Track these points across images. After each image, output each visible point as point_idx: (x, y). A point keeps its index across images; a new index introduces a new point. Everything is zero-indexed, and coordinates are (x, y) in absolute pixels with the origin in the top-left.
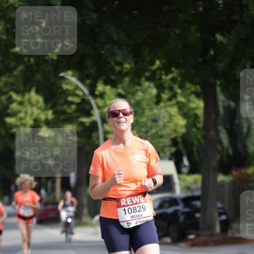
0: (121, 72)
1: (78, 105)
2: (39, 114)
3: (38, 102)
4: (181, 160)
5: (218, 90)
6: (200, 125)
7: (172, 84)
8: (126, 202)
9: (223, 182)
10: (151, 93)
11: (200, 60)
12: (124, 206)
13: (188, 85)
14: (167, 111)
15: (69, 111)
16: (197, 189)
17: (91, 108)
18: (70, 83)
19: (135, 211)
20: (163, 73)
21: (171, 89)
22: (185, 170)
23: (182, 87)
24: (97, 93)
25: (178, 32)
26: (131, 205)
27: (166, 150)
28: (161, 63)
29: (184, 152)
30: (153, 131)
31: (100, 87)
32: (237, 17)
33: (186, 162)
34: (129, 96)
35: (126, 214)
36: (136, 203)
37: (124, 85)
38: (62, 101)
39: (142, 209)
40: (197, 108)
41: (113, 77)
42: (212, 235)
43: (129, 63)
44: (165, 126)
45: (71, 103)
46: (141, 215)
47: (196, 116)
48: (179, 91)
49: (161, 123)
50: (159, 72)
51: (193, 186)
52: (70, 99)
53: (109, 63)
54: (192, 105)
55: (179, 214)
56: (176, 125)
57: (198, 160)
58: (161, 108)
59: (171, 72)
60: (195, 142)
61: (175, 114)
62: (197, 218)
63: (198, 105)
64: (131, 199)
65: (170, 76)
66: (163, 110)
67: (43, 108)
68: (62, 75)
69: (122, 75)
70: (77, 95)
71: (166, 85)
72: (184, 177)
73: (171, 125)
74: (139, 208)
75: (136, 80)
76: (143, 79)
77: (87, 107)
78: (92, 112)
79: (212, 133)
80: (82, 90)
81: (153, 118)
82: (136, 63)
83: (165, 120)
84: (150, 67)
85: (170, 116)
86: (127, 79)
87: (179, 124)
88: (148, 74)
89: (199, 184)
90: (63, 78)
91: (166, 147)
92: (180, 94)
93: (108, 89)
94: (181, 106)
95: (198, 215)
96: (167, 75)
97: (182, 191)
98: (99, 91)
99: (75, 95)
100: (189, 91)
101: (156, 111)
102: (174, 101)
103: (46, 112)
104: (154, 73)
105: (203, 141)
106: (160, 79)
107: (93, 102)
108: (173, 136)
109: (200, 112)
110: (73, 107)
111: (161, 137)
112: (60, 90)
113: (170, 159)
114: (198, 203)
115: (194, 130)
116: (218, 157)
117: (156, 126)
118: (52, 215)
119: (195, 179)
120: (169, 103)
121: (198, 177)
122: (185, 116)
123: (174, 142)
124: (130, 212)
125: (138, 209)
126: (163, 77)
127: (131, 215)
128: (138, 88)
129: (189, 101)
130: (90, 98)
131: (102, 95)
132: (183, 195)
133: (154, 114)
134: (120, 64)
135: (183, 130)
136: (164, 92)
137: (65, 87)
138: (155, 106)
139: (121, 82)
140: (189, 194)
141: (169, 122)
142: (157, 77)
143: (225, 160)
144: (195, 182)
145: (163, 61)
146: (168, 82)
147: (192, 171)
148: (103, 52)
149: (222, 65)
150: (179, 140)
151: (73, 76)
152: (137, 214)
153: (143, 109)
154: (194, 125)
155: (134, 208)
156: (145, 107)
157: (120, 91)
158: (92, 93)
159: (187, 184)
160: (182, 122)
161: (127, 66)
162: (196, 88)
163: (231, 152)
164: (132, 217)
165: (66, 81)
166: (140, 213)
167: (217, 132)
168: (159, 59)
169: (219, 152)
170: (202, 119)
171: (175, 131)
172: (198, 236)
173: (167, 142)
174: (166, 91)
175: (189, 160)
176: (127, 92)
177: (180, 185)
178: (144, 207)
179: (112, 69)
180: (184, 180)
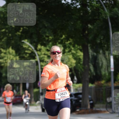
0: (48, 40)
1: (30, 54)
2: (13, 58)
3: (12, 52)
4: (74, 78)
5: (89, 48)
6: (82, 63)
7: (70, 46)
8: (59, 91)
9: (91, 87)
11: (82, 35)
12: (58, 92)
14: (67, 57)
15: (26, 57)
16: (80, 90)
17: (35, 55)
18: (26, 45)
19: (62, 94)
21: (69, 47)
22: (75, 82)
23: (74, 46)
24: (38, 49)
25: (72, 23)
26: (61, 92)
28: (65, 36)
29: (75, 74)
31: (39, 47)
32: (97, 17)
33: (76, 78)
35: (59, 96)
36: (63, 91)
37: (49, 45)
38: (23, 52)
39: (65, 94)
40: (80, 56)
41: (45, 42)
42: (87, 109)
43: (52, 37)
44: (66, 63)
45: (27, 53)
46: (65, 96)
47: (80, 59)
48: (73, 48)
50: (64, 40)
51: (79, 89)
52: (26, 51)
53: (43, 36)
54: (78, 54)
55: (73, 100)
56: (71, 63)
57: (81, 77)
59: (70, 40)
60: (80, 70)
61: (71, 58)
62: (80, 102)
63: (81, 54)
64: (61, 89)
65: (69, 42)
66: (66, 56)
67: (15, 55)
68: (23, 41)
69: (48, 41)
70: (30, 50)
71: (67, 46)
72: (75, 85)
73: (69, 63)
75: (54, 44)
76: (57, 43)
77: (34, 55)
78: (36, 57)
79: (86, 66)
80: (31, 48)
81: (62, 60)
82: (54, 36)
83: (67, 61)
84: (60, 38)
85: (69, 59)
86: (51, 43)
87: (73, 62)
88: (59, 41)
89: (81, 88)
90: (23, 42)
92: (73, 50)
93: (43, 47)
94: (73, 55)
95: (81, 101)
96: (67, 41)
97: (74, 91)
98: (39, 48)
99: (28, 50)
100: (77, 49)
101: (63, 57)
102: (70, 53)
103: (16, 57)
104: (62, 40)
105: (83, 70)
106: (65, 43)
107: (36, 53)
108: (70, 67)
109: (82, 57)
110: (28, 55)
112: (22, 48)
114: (81, 96)
115: (79, 65)
116: (89, 76)
118: (19, 101)
119: (79, 86)
120: (68, 53)
121: (81, 85)
122: (75, 59)
123: (71, 70)
125: (64, 94)
127: (61, 96)
129: (77, 52)
130: (35, 51)
131: (40, 50)
132: (75, 92)
134: (48, 37)
135: (74, 65)
136: (66, 49)
137: (24, 46)
139: (48, 45)
140: (77, 92)
141: (68, 61)
142: (64, 42)
143: (92, 77)
144: (80, 87)
145: (66, 36)
147: (78, 82)
148: (40, 32)
149: (91, 37)
150: (73, 69)
151: (28, 42)
154: (79, 63)
157: (48, 48)
158: (36, 49)
159: (76, 88)
160: (74, 61)
161: (51, 38)
162: (80, 47)
163: (94, 74)
164: (61, 97)
166: (64, 95)
167: (89, 66)
168: (64, 34)
169: (89, 74)
170: (82, 60)
171: (71, 65)
172: (81, 110)
174: (67, 48)
175: (77, 77)
177: (73, 88)
178: (66, 92)
179: (44, 39)
180: (75, 86)
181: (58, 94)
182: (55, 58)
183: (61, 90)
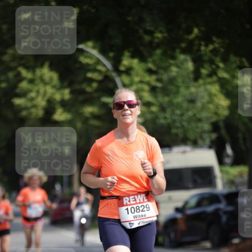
0: (151, 43)
1: (100, 82)
2: (54, 94)
3: (51, 79)
4: (224, 149)
7: (213, 57)
8: (129, 201)
10: (188, 68)
11: (248, 26)
12: (127, 205)
13: (233, 58)
14: (206, 90)
15: (89, 89)
16: (242, 184)
17: (116, 86)
18: (91, 56)
19: (138, 211)
20: (203, 43)
21: (212, 62)
22: (228, 160)
23: (225, 60)
24: (122, 68)
26: (134, 204)
27: (206, 136)
28: (200, 30)
29: (227, 137)
30: (190, 113)
31: (126, 62)
33: (229, 151)
34: (161, 71)
35: (128, 214)
36: (140, 203)
37: (155, 58)
38: (80, 78)
39: (145, 209)
41: (142, 48)
44: (204, 108)
45: (92, 80)
46: (145, 215)
48: (221, 65)
49: (199, 104)
50: (197, 42)
51: (238, 180)
52: (90, 75)
55: (221, 213)
56: (217, 106)
57: (243, 148)
58: (199, 86)
59: (212, 42)
61: (217, 93)
64: (134, 198)
65: (211, 47)
66: (202, 89)
67: (57, 87)
68: (80, 46)
69: (152, 46)
70: (99, 71)
71: (206, 58)
73: (211, 106)
74: (143, 207)
75: (170, 52)
76: (178, 51)
77: (111, 85)
80: (104, 66)
81: (189, 98)
82: (170, 32)
83: (205, 101)
84: (186, 37)
85: (211, 95)
86: (158, 52)
87: (220, 105)
88: (183, 45)
90: (82, 50)
91: (206, 132)
92: (223, 69)
93: (135, 62)
94: (223, 83)
96: (206, 46)
97: (224, 185)
98: (124, 66)
99: (95, 70)
101: (193, 90)
102: (215, 78)
103: (62, 91)
104: (191, 43)
106: (199, 50)
108: (214, 119)
111: (200, 120)
112: (77, 65)
113: (210, 147)
117: (193, 108)
119: (240, 172)
120: (209, 80)
121: (243, 169)
122: (228, 95)
123: (215, 127)
124: (133, 211)
125: (141, 209)
126: (203, 48)
127: (134, 215)
128: (172, 62)
129: (233, 77)
130: (114, 74)
131: (128, 71)
132: (227, 191)
133: (191, 94)
134: (151, 33)
135: (226, 113)
136: (203, 67)
137: (84, 60)
138: (192, 83)
139: (151, 55)
141: (209, 102)
142: (195, 48)
144: (241, 175)
145: (203, 29)
146: (209, 54)
148: (130, 18)
150: (221, 124)
151: (94, 48)
152: (141, 213)
153: (178, 87)
155: (138, 208)
156: (180, 84)
157: (151, 65)
158: (116, 68)
159: (231, 177)
160: (224, 102)
161: (159, 35)
162: (241, 61)
164: (135, 217)
165: (85, 54)
168: (197, 26)
171: (216, 114)
172: (243, 240)
173: (207, 127)
175: (233, 149)
176: (159, 67)
177: (223, 179)
178: (148, 206)
179: (140, 38)
180: (227, 173)
181: (127, 209)
182: (121, 117)
183: (135, 200)
